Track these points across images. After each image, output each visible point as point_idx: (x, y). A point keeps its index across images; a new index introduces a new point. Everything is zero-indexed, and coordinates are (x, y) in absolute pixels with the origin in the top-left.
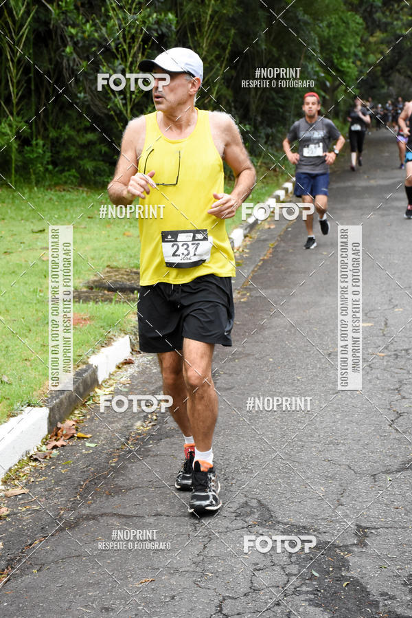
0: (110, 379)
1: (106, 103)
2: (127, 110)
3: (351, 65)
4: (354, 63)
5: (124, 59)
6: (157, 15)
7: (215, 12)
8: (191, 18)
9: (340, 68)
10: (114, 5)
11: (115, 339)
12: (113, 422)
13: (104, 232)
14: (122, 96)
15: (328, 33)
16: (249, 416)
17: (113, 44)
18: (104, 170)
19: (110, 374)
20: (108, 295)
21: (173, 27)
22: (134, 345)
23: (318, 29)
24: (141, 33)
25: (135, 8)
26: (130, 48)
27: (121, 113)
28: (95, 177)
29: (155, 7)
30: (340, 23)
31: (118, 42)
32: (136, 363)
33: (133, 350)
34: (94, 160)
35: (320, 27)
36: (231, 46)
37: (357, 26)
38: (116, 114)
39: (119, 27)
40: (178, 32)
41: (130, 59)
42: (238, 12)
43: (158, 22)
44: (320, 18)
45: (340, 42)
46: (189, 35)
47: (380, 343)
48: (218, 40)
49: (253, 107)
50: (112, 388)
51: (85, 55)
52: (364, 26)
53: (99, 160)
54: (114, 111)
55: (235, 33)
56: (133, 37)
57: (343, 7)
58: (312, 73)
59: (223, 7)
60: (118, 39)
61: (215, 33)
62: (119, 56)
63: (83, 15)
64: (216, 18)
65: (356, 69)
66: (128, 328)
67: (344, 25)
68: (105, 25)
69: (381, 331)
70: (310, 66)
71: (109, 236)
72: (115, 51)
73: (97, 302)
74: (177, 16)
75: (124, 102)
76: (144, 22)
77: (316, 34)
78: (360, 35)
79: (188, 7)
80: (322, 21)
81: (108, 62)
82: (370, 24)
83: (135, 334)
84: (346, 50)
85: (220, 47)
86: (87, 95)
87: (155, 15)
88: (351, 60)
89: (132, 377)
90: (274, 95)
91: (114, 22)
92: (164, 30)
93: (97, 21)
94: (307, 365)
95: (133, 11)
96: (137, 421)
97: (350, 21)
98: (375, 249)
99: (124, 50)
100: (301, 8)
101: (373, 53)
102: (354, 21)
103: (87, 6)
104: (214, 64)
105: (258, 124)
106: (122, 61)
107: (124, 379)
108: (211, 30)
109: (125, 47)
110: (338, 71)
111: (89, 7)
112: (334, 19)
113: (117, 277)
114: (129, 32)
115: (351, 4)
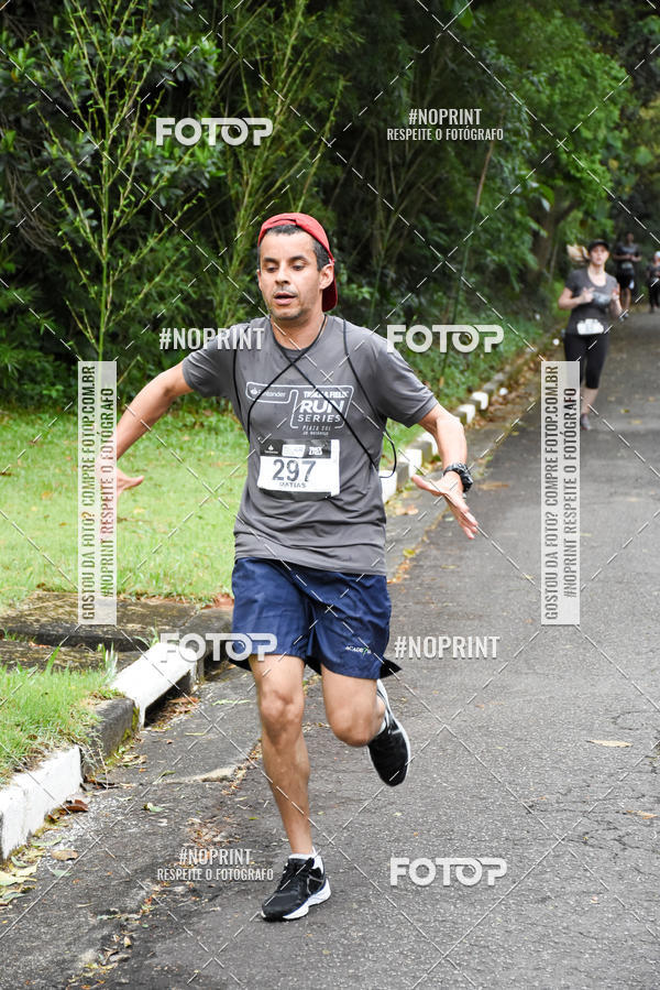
0: (29, 846)
1: (55, 224)
2: (100, 242)
3: (597, 166)
4: (603, 163)
5: (99, 130)
6: (176, 40)
7: (304, 40)
8: (251, 49)
9: (572, 172)
10: (81, 14)
11: (46, 753)
12: (29, 951)
13: (34, 508)
14: (91, 211)
15: (550, 97)
16: (342, 944)
17: (75, 98)
18: (43, 370)
19: (31, 836)
20: (37, 652)
21: (211, 67)
22: (89, 769)
23: (528, 86)
24: (139, 79)
25: (128, 23)
26: (113, 108)
27: (87, 246)
28: (20, 385)
29: (173, 22)
30: (577, 77)
31: (87, 92)
32: (93, 808)
33: (85, 780)
34: (22, 346)
35: (532, 83)
36: (336, 115)
37: (613, 83)
38: (76, 249)
39: (91, 60)
40: (220, 78)
41: (113, 132)
42: (353, 44)
43: (177, 55)
44: (533, 64)
45: (575, 117)
46: (245, 87)
47: (645, 789)
48: (308, 100)
49: (379, 248)
50: (32, 869)
51: (11, 118)
52: (630, 84)
53: (34, 348)
54: (72, 243)
55: (345, 87)
56: (121, 86)
57: (583, 42)
58: (511, 179)
59: (321, 30)
60: (88, 86)
61: (302, 85)
62: (88, 125)
63: (9, 29)
64: (306, 54)
65: (608, 176)
66: (79, 730)
67: (585, 80)
68: (59, 56)
69: (647, 761)
70: (507, 167)
71: (46, 517)
72: (78, 111)
73: (10, 667)
74: (219, 45)
75: (95, 223)
76: (146, 54)
77: (523, 97)
78: (619, 106)
79: (246, 26)
80: (537, 71)
81: (62, 134)
82: (641, 81)
83: (94, 744)
84: (587, 134)
85: (313, 115)
86: (13, 204)
87: (171, 40)
88: (598, 157)
89: (81, 843)
90: (427, 223)
91: (78, 51)
92: (191, 73)
93: (42, 45)
94: (480, 829)
95: (122, 28)
96: (83, 951)
97: (598, 73)
98: (639, 574)
99: (99, 111)
100: (492, 42)
101: (647, 143)
102: (608, 74)
103: (19, 12)
104: (296, 150)
105: (389, 286)
106: (95, 136)
107: (61, 847)
108: (295, 78)
109: (102, 106)
110: (568, 177)
111: (23, 15)
112: (563, 66)
113: (61, 611)
114: (112, 72)
115: (603, 38)
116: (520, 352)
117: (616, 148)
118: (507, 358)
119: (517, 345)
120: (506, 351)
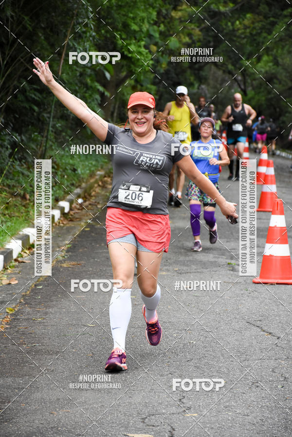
116: (92, 175)
117: (155, 38)
118: (83, 178)
119: (90, 170)
120: (82, 174)
